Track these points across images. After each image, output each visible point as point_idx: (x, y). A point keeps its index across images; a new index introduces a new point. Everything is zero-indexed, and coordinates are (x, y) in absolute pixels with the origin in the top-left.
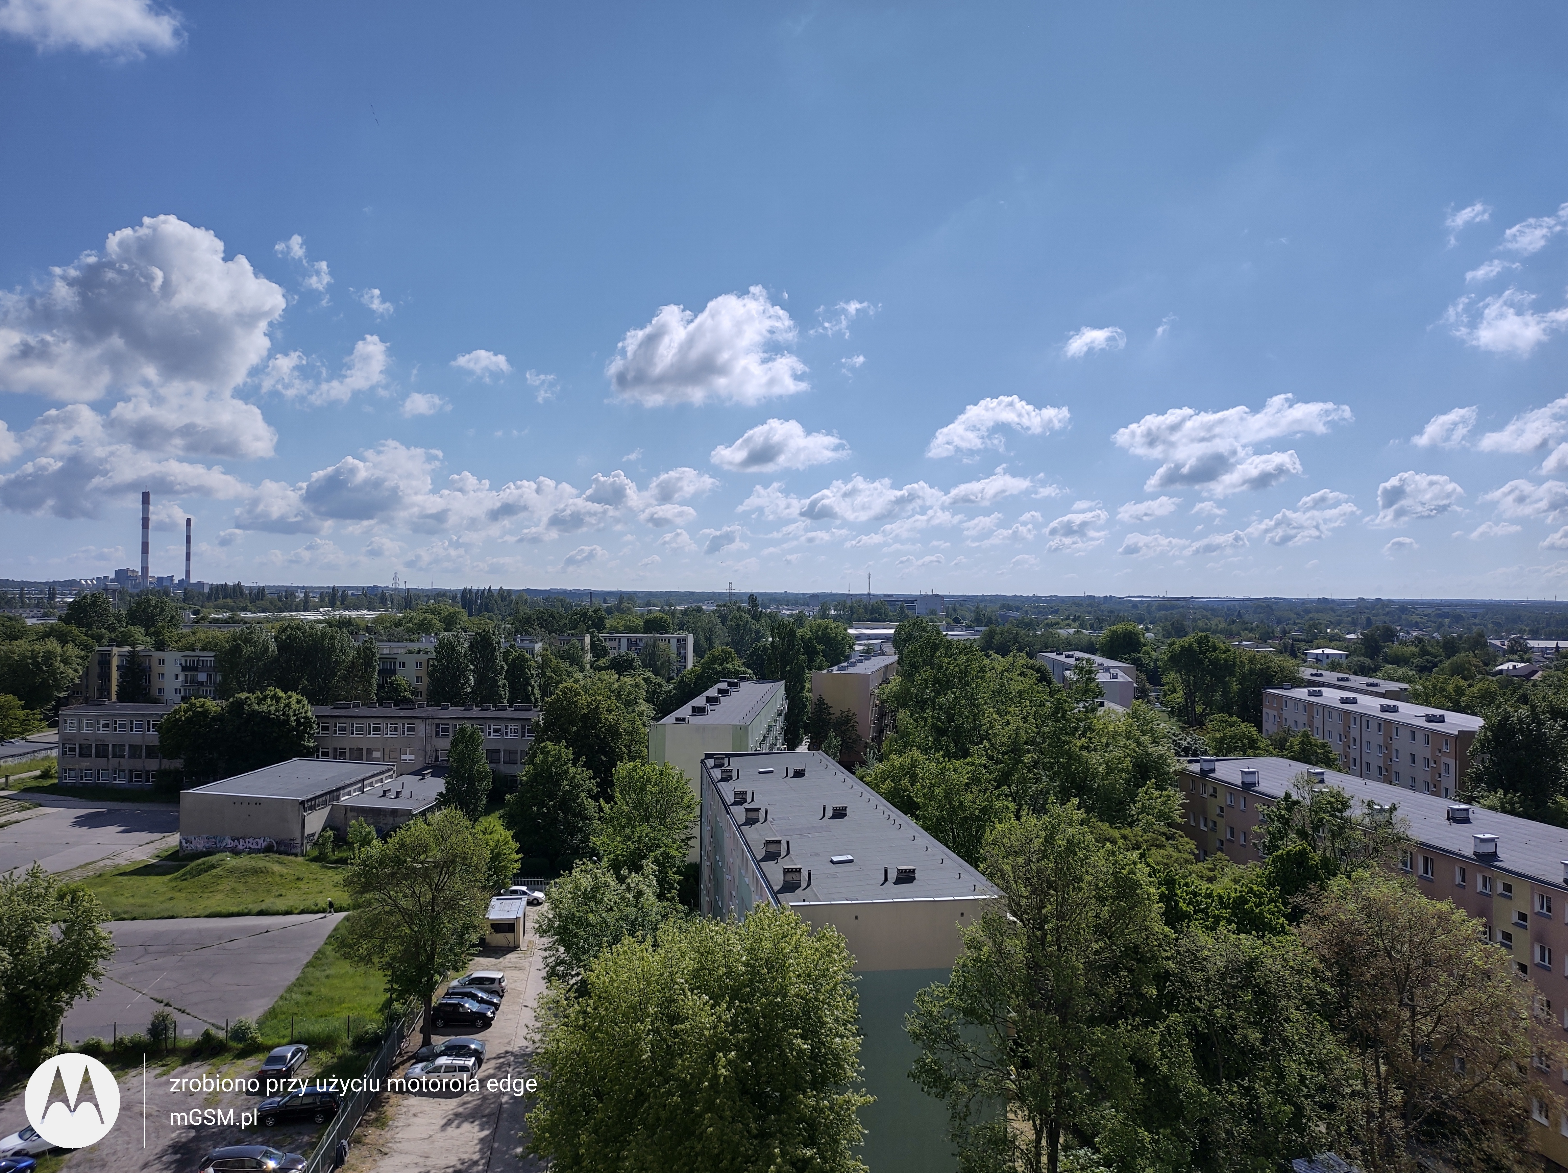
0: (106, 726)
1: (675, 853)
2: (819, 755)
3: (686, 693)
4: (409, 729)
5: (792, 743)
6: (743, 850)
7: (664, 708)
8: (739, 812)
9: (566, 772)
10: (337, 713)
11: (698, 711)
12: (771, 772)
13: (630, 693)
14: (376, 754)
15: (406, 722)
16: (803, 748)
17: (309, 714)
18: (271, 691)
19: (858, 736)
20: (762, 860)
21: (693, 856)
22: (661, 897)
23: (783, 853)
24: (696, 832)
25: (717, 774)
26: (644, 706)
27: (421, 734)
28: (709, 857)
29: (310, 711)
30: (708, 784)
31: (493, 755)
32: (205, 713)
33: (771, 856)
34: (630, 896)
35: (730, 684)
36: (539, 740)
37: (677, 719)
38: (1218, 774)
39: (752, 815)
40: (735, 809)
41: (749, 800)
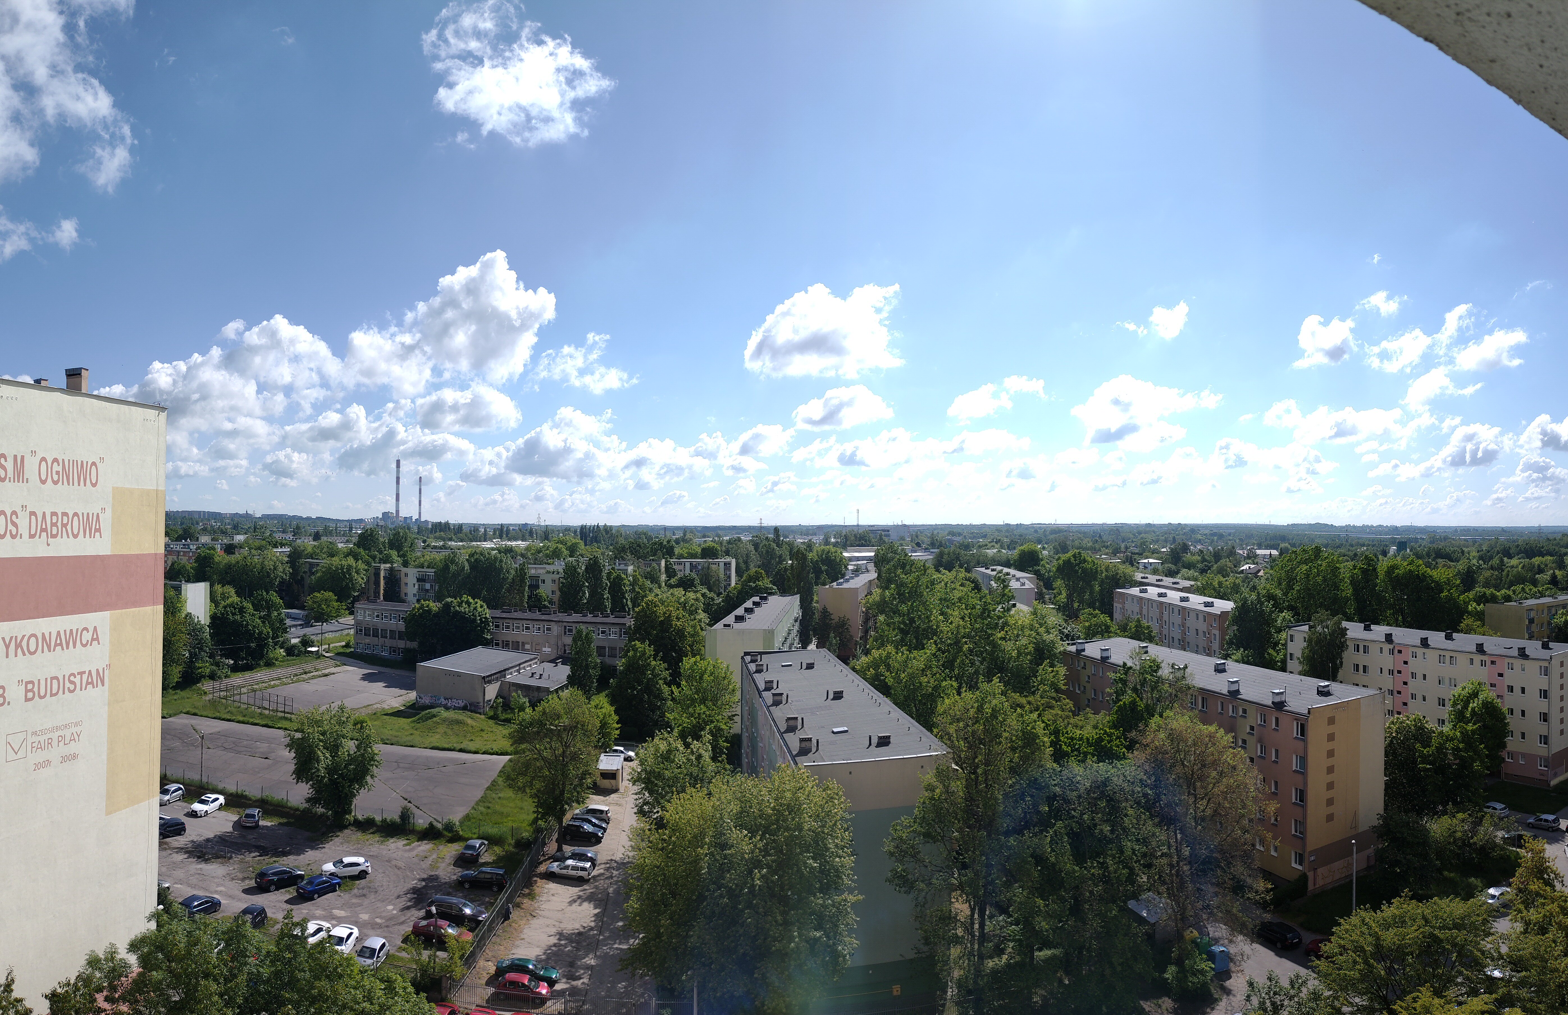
0: (378, 616)
1: (724, 727)
2: (824, 651)
3: (731, 604)
4: (548, 629)
5: (805, 643)
6: (771, 725)
7: (716, 616)
8: (768, 696)
9: (649, 664)
10: (504, 615)
11: (739, 619)
12: (790, 665)
13: (692, 605)
14: (527, 647)
15: (546, 623)
16: (812, 647)
17: (488, 616)
18: (465, 598)
19: (851, 636)
20: (785, 732)
21: (736, 729)
22: (714, 759)
23: (799, 727)
24: (738, 710)
25: (753, 667)
26: (702, 615)
27: (555, 633)
28: (747, 729)
29: (488, 613)
30: (748, 676)
31: (601, 650)
32: (430, 611)
33: (791, 729)
34: (693, 758)
35: (761, 598)
36: (630, 640)
37: (725, 625)
38: (1087, 653)
39: (777, 698)
40: (765, 694)
41: (775, 687)
